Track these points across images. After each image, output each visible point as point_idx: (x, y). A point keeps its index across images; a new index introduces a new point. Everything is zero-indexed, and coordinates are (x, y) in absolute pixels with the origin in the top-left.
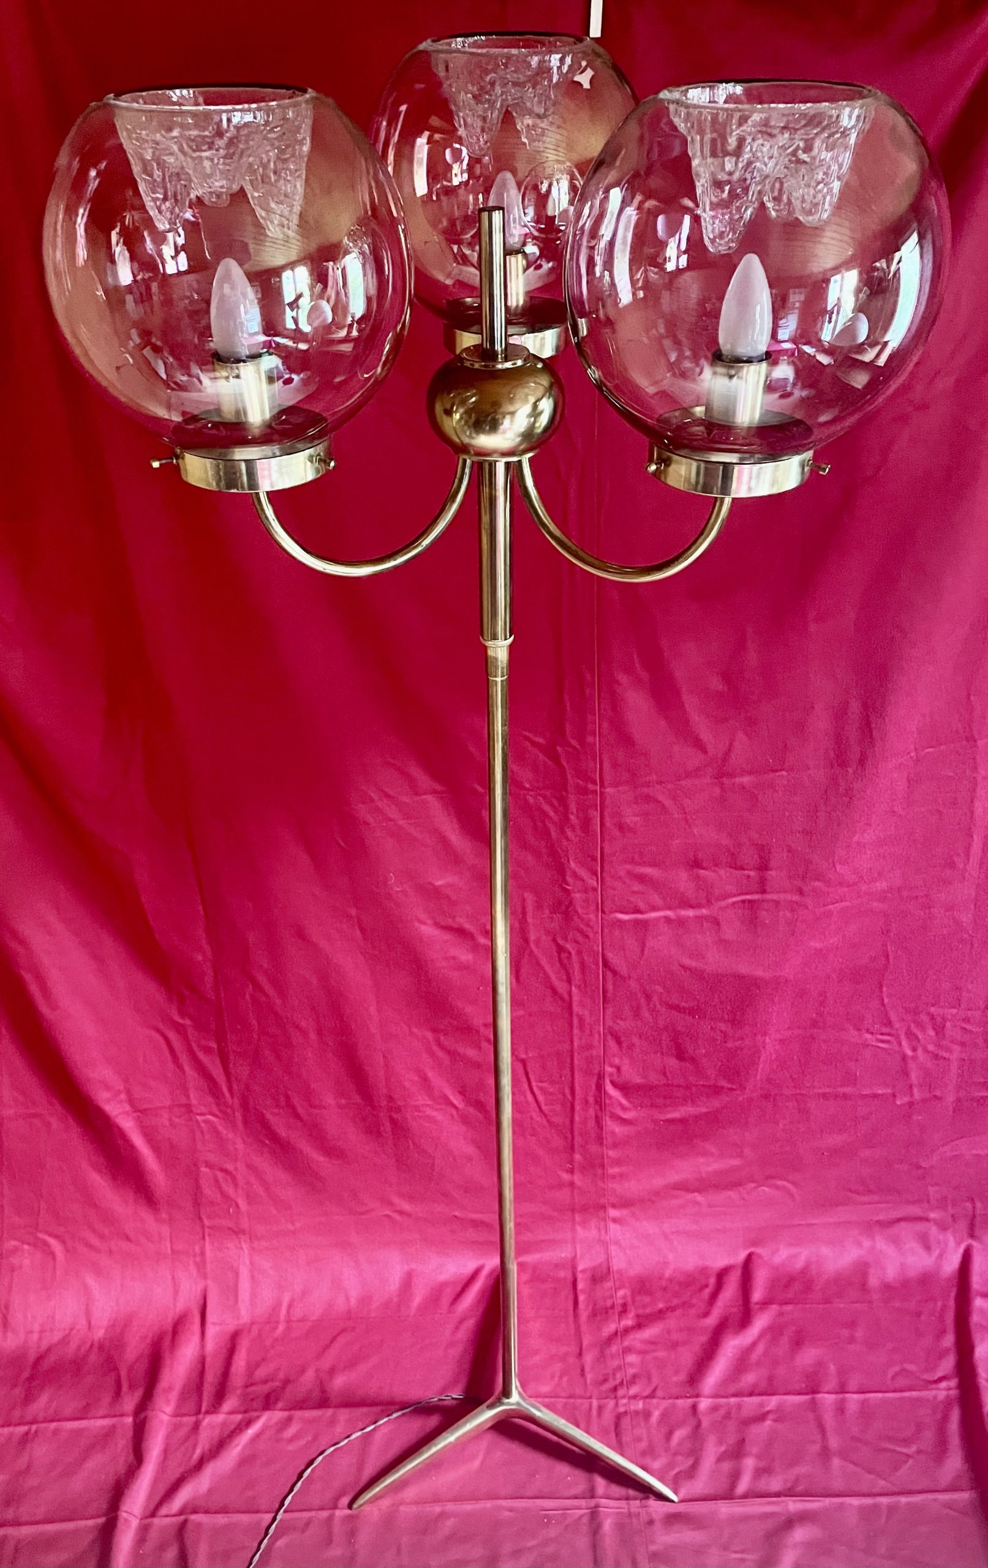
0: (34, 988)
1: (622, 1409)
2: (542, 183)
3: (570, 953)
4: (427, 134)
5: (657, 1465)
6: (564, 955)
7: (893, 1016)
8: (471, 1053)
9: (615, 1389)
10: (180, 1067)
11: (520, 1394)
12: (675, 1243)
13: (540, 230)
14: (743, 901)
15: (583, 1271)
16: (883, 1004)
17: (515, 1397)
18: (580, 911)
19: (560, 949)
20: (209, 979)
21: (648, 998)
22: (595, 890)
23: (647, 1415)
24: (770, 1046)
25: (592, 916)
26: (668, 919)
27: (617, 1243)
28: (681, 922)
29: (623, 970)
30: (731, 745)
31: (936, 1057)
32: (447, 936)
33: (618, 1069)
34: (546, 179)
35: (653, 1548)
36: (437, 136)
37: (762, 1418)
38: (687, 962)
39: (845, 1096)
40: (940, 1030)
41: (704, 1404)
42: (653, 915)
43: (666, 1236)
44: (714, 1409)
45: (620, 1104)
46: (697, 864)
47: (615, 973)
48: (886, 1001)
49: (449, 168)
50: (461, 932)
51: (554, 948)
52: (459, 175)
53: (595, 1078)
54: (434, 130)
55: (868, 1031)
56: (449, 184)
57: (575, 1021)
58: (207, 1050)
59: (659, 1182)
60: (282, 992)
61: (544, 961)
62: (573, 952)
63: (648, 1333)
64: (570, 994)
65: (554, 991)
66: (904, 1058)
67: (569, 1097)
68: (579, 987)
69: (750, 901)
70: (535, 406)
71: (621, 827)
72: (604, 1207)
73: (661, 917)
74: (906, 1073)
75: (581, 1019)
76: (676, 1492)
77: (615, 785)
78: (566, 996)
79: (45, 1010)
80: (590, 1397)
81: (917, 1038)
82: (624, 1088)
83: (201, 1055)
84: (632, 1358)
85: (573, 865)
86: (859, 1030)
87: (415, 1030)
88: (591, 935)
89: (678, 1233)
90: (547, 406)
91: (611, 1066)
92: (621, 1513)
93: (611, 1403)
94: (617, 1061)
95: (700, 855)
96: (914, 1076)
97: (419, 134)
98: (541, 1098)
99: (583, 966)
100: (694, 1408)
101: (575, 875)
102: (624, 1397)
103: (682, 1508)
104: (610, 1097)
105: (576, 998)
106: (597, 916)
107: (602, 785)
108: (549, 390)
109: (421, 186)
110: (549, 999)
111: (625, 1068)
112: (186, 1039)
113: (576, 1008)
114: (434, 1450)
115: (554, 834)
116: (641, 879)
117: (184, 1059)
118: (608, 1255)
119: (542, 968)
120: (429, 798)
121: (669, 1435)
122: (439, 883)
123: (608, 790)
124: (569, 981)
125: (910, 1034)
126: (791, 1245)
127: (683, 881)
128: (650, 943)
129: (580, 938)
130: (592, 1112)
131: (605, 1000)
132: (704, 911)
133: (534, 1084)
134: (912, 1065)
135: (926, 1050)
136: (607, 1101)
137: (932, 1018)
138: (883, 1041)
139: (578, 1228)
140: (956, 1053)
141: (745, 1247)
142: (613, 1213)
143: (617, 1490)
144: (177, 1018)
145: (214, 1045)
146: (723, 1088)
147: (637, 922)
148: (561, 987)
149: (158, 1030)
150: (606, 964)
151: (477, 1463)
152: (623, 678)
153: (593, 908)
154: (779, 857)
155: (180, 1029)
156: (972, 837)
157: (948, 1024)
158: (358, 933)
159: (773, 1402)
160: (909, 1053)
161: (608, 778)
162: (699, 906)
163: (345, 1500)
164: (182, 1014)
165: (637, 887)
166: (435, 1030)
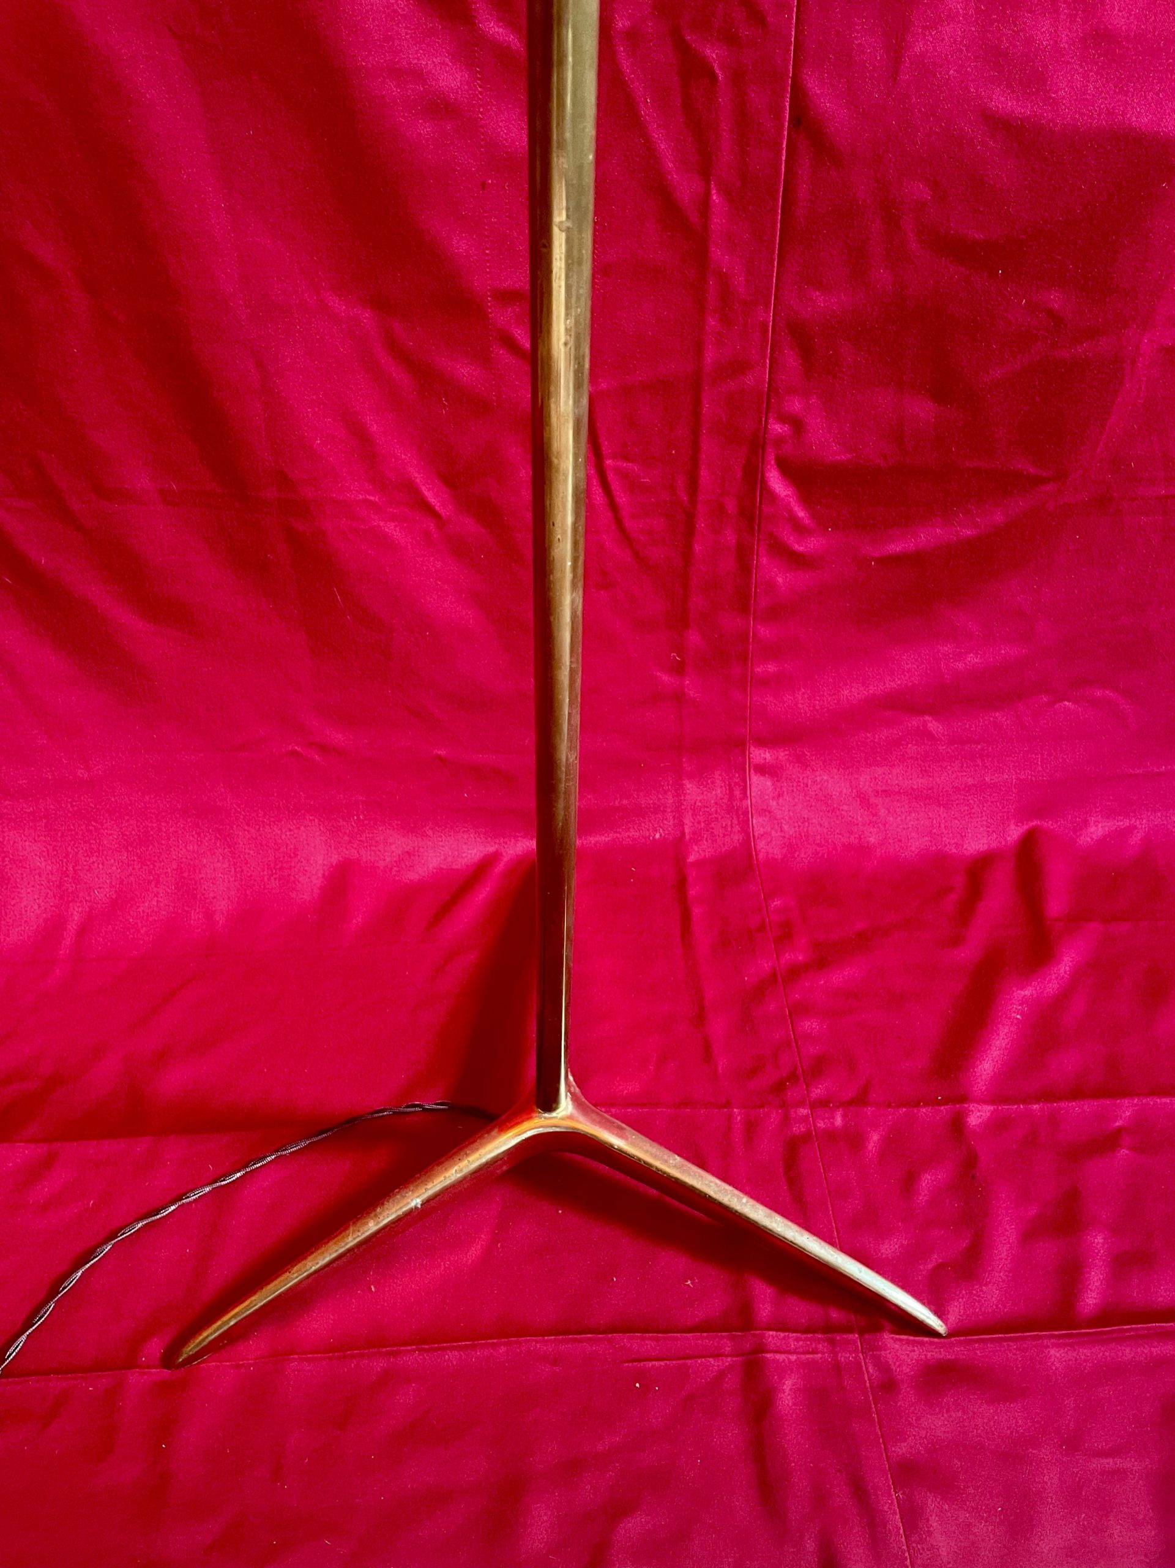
1: (798, 1129)
3: (712, 77)
5: (889, 1248)
6: (698, 85)
8: (466, 372)
9: (779, 1087)
11: (575, 1099)
12: (883, 812)
15: (698, 863)
17: (566, 1106)
19: (691, 65)
21: (892, 217)
23: (853, 1139)
27: (766, 811)
29: (841, 134)
33: (797, 426)
35: (902, 1449)
37: (1109, 1141)
41: (978, 1115)
43: (863, 799)
44: (996, 1124)
45: (792, 518)
47: (819, 140)
53: (746, 450)
57: (712, 294)
59: (853, 693)
62: (721, 74)
63: (838, 977)
64: (705, 208)
67: (685, 496)
68: (728, 189)
72: (740, 745)
75: (726, 289)
76: (939, 1313)
78: (695, 216)
80: (728, 1104)
82: (806, 477)
84: (811, 1025)
89: (887, 793)
91: (782, 419)
92: (814, 1362)
93: (774, 1118)
94: (796, 405)
98: (622, 499)
99: (743, 123)
100: (957, 1123)
102: (801, 1104)
103: (958, 1351)
104: (772, 500)
105: (718, 222)
111: (812, 425)
113: (715, 253)
114: (371, 1227)
118: (747, 834)
121: (910, 1181)
124: (706, 171)
126: (1110, 814)
130: (729, 537)
131: (788, 228)
136: (765, 510)
139: (689, 786)
141: (1021, 815)
142: (761, 755)
143: (800, 1309)
148: (685, 190)
151: (475, 1252)
159: (1126, 1111)
163: (155, 1346)
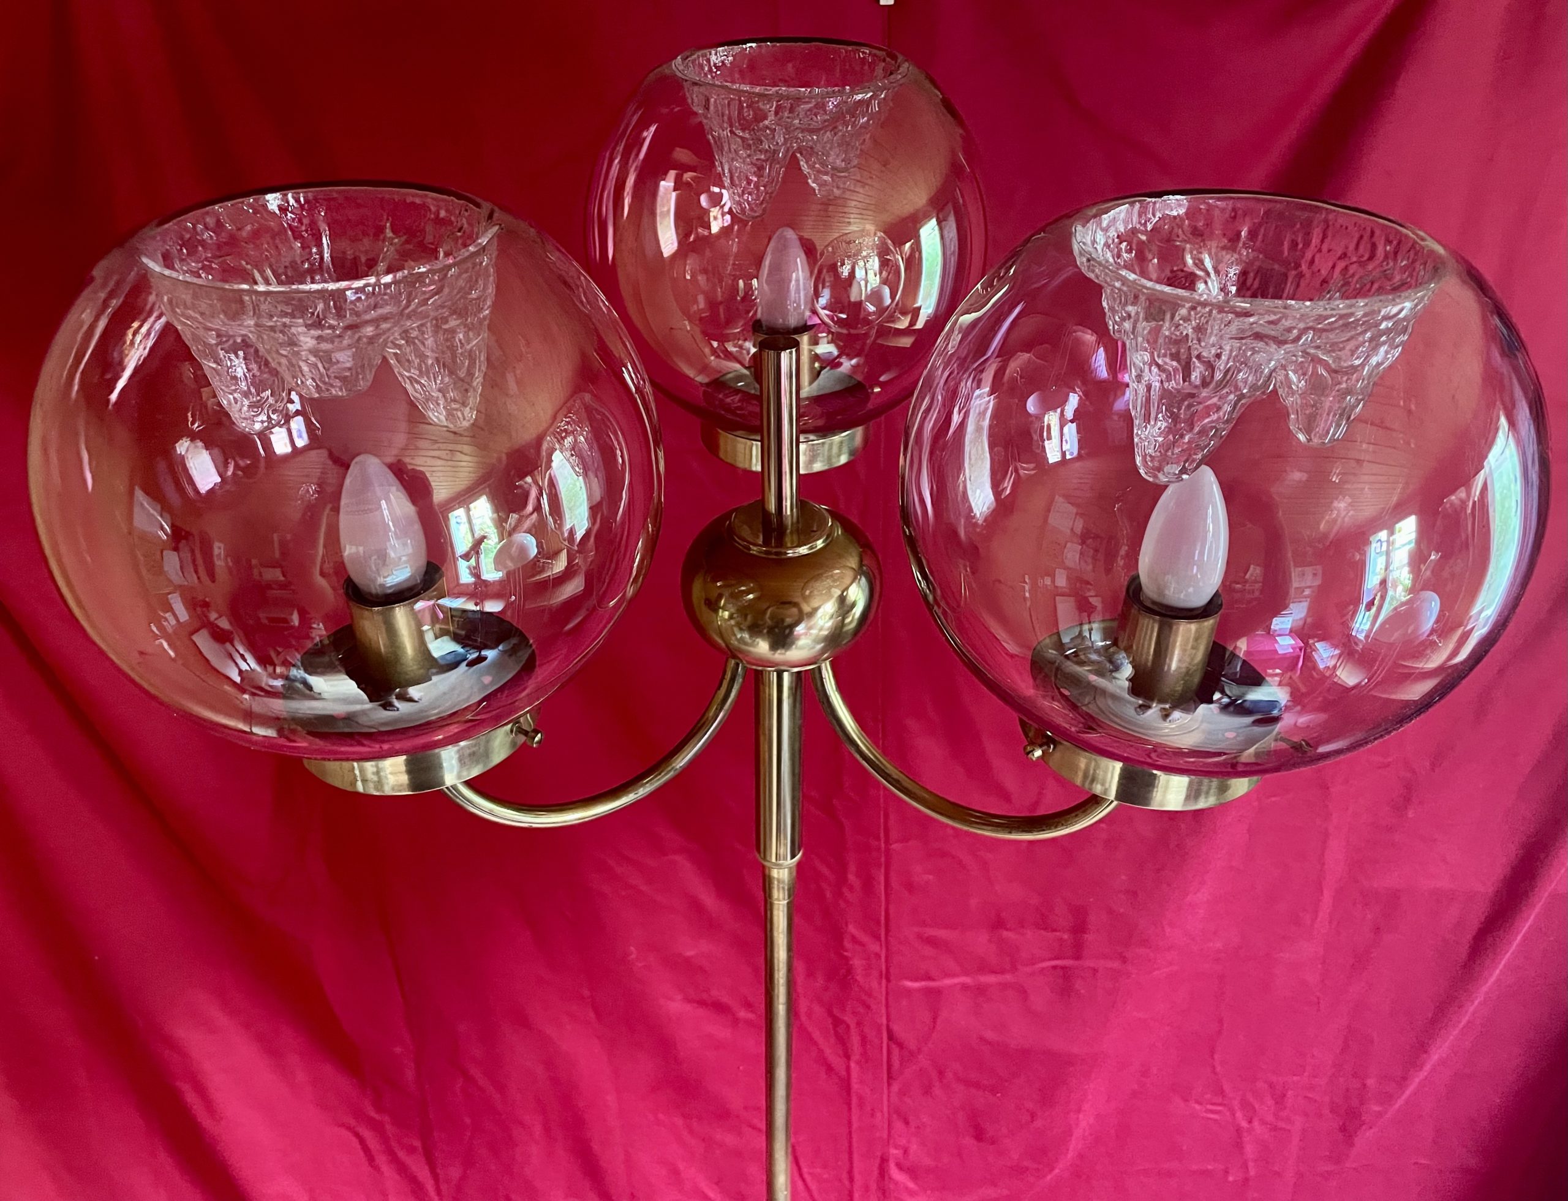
0: (191, 1097)
2: (843, 264)
3: (848, 1027)
4: (672, 174)
6: (841, 1029)
7: (1227, 1087)
10: (377, 1169)
13: (840, 322)
14: (1055, 967)
16: (1215, 1073)
18: (858, 978)
19: (837, 1022)
20: (410, 1074)
21: (941, 1073)
22: (878, 956)
24: (1084, 1123)
25: (875, 984)
26: (965, 987)
28: (981, 991)
29: (912, 1045)
30: (1040, 793)
31: (1275, 1129)
32: (701, 1012)
33: (906, 1152)
34: (849, 257)
36: (688, 176)
38: (990, 1035)
39: (1170, 1174)
40: (1280, 1100)
42: (948, 982)
45: (907, 1189)
46: (998, 924)
47: (901, 1045)
48: (1218, 1069)
49: (707, 212)
50: (719, 1008)
51: (830, 1021)
52: (720, 216)
53: (878, 1161)
54: (682, 168)
55: (1197, 1102)
56: (706, 233)
57: (854, 1101)
58: (411, 1150)
60: (501, 1088)
61: (817, 1035)
62: (853, 1026)
64: (848, 1069)
65: (830, 1069)
66: (1239, 1130)
67: (847, 1183)
68: (858, 1063)
69: (1063, 968)
70: (842, 599)
71: (910, 887)
73: (955, 985)
74: (1239, 1146)
75: (861, 1098)
77: (905, 840)
78: (844, 1073)
79: (206, 1122)
81: (1254, 1108)
82: (912, 1172)
83: (401, 1154)
85: (852, 929)
86: (1186, 1100)
87: (661, 1116)
88: (874, 1007)
90: (858, 594)
91: (897, 1147)
94: (903, 1142)
95: (1003, 914)
96: (1250, 1149)
97: (663, 175)
98: (813, 1187)
99: (864, 1040)
101: (854, 940)
104: (896, 1183)
105: (855, 1074)
106: (880, 984)
107: (887, 842)
108: (859, 572)
109: (668, 240)
110: (823, 1075)
111: (914, 1147)
112: (385, 1139)
113: (855, 1086)
115: (828, 895)
116: (931, 941)
117: (382, 1160)
119: (816, 1044)
120: (678, 858)
122: (690, 953)
123: (894, 846)
124: (848, 1057)
125: (1245, 1105)
127: (981, 942)
128: (944, 1014)
129: (861, 1010)
131: (890, 1077)
132: (1008, 977)
133: (805, 1170)
134: (1246, 1138)
135: (1263, 1122)
136: (892, 1186)
137: (1271, 1086)
138: (1212, 1112)
140: (1299, 1122)
144: (373, 1114)
145: (417, 1143)
146: (1027, 1169)
147: (929, 991)
148: (837, 1062)
149: (349, 1128)
150: (891, 1037)
152: (912, 724)
153: (875, 973)
154: (1096, 919)
155: (377, 1127)
156: (1322, 892)
157: (1290, 1093)
158: (592, 1015)
160: (1244, 1124)
161: (894, 835)
162: (1002, 972)
164: (379, 1109)
165: (928, 951)
166: (685, 1116)
